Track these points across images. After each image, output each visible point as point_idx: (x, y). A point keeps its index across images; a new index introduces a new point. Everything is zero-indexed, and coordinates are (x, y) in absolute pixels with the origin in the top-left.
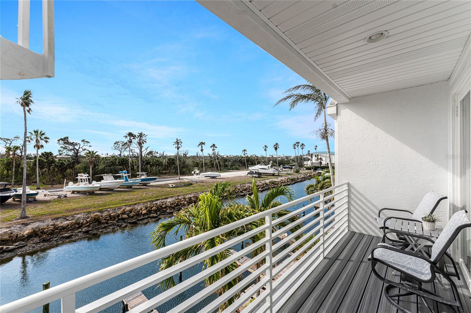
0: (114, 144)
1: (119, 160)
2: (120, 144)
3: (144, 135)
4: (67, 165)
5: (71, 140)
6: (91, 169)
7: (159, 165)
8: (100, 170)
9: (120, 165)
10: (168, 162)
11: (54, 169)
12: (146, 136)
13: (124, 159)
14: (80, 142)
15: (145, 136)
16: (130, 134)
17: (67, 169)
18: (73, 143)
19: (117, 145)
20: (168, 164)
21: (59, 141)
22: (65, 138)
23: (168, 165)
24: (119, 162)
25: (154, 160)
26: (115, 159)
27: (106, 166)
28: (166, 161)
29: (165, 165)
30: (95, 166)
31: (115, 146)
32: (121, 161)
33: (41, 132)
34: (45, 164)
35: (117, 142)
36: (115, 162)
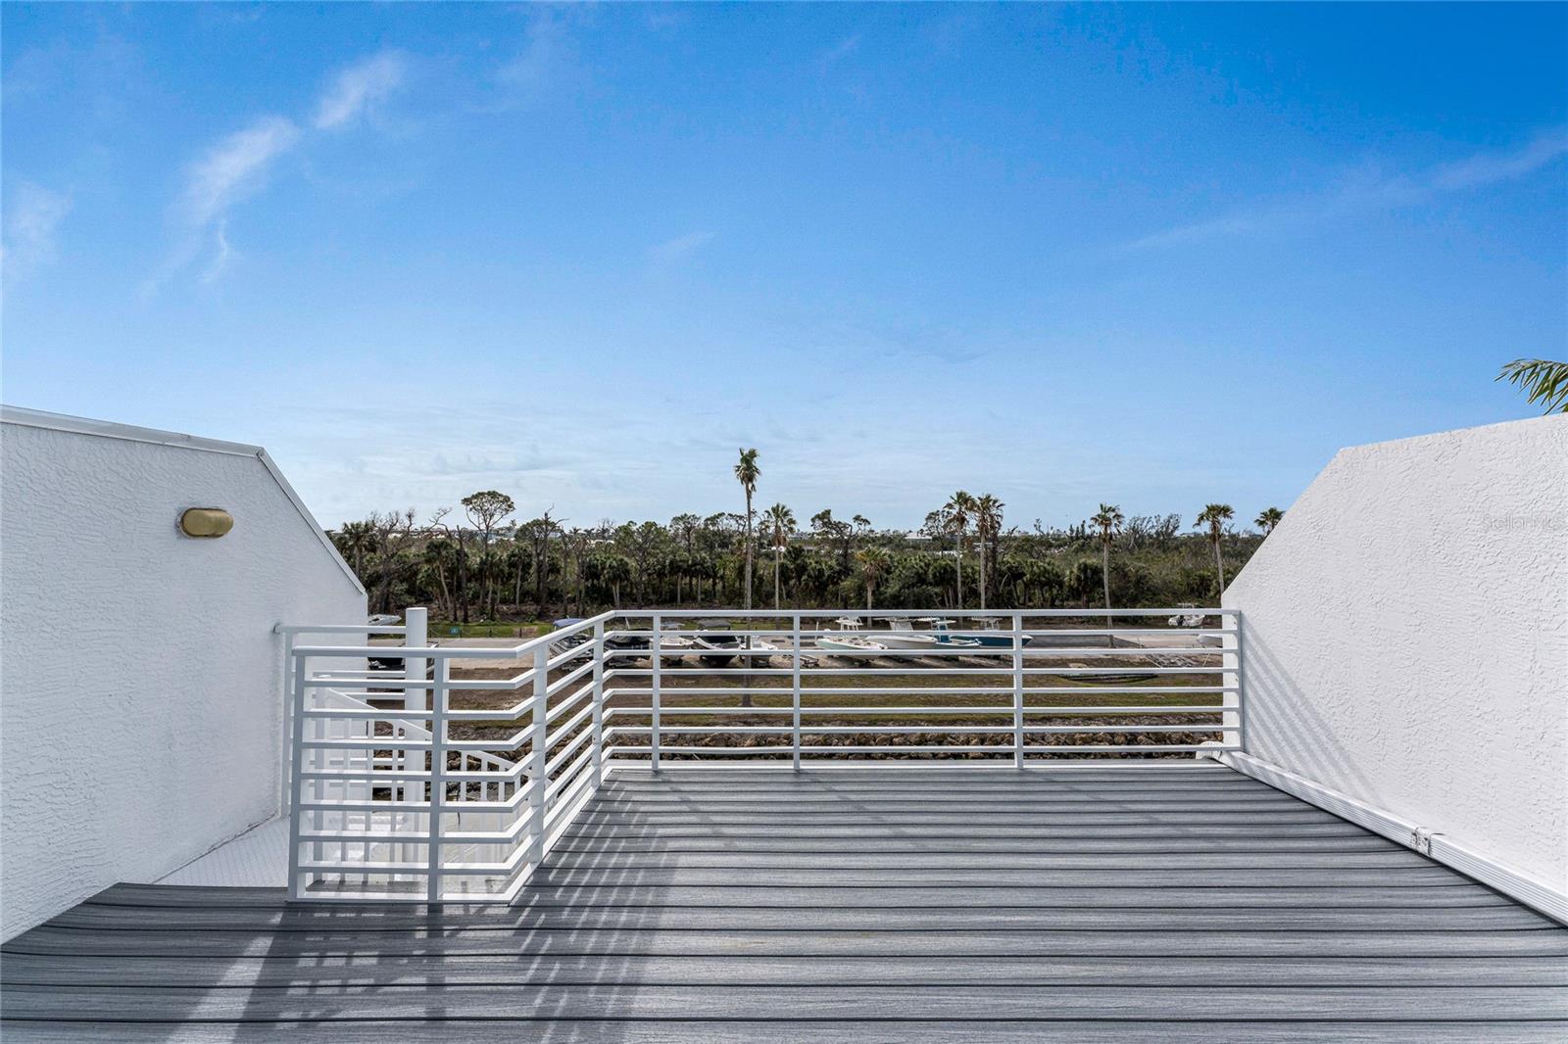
0: (927, 519)
1: (935, 568)
2: (941, 519)
3: (995, 502)
4: (829, 576)
5: (834, 518)
6: (870, 594)
7: (1049, 584)
8: (891, 595)
9: (936, 584)
10: (1078, 578)
11: (807, 585)
12: (1002, 505)
13: (948, 568)
14: (851, 522)
15: (997, 504)
16: (963, 499)
17: (828, 585)
18: (840, 523)
19: (932, 521)
20: (1079, 585)
21: (813, 520)
22: (823, 514)
23: (1080, 588)
24: (934, 575)
25: (1035, 568)
26: (925, 563)
27: (903, 587)
28: (1072, 572)
29: (1071, 587)
30: (878, 585)
31: (930, 524)
32: (940, 572)
33: (783, 508)
34: (790, 574)
35: (933, 514)
36: (926, 572)
